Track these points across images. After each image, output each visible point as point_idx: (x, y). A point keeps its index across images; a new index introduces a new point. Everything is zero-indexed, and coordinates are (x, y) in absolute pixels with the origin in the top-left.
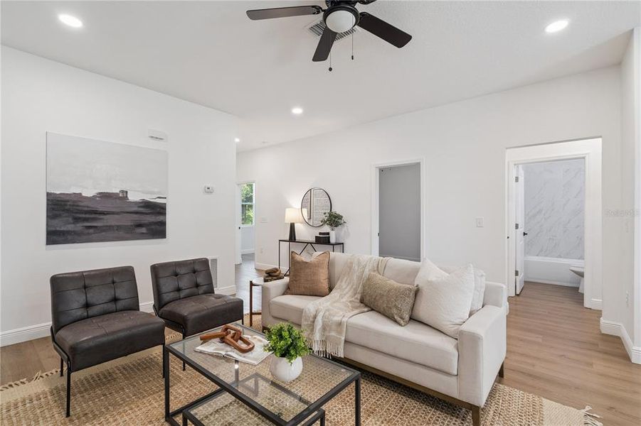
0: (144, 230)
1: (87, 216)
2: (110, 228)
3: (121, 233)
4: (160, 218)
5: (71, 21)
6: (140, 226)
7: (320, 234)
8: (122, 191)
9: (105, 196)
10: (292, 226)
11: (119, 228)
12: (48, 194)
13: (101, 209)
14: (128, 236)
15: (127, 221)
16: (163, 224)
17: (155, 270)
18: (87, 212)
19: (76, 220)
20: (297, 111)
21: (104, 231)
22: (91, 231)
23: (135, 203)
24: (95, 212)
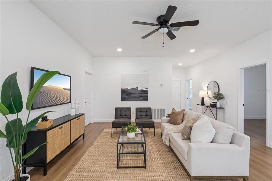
0: (142, 98)
1: (129, 94)
2: (133, 97)
3: (136, 99)
4: (146, 95)
5: (119, 50)
6: (141, 97)
7: (213, 103)
8: (136, 87)
9: (133, 89)
10: (203, 99)
11: (136, 97)
12: (122, 89)
13: (132, 92)
14: (138, 99)
15: (137, 95)
16: (147, 96)
17: (137, 109)
18: (129, 93)
19: (127, 95)
20: (192, 51)
21: (132, 98)
22: (130, 98)
23: (140, 90)
24: (130, 93)
